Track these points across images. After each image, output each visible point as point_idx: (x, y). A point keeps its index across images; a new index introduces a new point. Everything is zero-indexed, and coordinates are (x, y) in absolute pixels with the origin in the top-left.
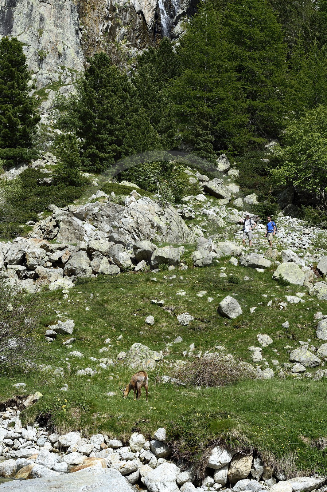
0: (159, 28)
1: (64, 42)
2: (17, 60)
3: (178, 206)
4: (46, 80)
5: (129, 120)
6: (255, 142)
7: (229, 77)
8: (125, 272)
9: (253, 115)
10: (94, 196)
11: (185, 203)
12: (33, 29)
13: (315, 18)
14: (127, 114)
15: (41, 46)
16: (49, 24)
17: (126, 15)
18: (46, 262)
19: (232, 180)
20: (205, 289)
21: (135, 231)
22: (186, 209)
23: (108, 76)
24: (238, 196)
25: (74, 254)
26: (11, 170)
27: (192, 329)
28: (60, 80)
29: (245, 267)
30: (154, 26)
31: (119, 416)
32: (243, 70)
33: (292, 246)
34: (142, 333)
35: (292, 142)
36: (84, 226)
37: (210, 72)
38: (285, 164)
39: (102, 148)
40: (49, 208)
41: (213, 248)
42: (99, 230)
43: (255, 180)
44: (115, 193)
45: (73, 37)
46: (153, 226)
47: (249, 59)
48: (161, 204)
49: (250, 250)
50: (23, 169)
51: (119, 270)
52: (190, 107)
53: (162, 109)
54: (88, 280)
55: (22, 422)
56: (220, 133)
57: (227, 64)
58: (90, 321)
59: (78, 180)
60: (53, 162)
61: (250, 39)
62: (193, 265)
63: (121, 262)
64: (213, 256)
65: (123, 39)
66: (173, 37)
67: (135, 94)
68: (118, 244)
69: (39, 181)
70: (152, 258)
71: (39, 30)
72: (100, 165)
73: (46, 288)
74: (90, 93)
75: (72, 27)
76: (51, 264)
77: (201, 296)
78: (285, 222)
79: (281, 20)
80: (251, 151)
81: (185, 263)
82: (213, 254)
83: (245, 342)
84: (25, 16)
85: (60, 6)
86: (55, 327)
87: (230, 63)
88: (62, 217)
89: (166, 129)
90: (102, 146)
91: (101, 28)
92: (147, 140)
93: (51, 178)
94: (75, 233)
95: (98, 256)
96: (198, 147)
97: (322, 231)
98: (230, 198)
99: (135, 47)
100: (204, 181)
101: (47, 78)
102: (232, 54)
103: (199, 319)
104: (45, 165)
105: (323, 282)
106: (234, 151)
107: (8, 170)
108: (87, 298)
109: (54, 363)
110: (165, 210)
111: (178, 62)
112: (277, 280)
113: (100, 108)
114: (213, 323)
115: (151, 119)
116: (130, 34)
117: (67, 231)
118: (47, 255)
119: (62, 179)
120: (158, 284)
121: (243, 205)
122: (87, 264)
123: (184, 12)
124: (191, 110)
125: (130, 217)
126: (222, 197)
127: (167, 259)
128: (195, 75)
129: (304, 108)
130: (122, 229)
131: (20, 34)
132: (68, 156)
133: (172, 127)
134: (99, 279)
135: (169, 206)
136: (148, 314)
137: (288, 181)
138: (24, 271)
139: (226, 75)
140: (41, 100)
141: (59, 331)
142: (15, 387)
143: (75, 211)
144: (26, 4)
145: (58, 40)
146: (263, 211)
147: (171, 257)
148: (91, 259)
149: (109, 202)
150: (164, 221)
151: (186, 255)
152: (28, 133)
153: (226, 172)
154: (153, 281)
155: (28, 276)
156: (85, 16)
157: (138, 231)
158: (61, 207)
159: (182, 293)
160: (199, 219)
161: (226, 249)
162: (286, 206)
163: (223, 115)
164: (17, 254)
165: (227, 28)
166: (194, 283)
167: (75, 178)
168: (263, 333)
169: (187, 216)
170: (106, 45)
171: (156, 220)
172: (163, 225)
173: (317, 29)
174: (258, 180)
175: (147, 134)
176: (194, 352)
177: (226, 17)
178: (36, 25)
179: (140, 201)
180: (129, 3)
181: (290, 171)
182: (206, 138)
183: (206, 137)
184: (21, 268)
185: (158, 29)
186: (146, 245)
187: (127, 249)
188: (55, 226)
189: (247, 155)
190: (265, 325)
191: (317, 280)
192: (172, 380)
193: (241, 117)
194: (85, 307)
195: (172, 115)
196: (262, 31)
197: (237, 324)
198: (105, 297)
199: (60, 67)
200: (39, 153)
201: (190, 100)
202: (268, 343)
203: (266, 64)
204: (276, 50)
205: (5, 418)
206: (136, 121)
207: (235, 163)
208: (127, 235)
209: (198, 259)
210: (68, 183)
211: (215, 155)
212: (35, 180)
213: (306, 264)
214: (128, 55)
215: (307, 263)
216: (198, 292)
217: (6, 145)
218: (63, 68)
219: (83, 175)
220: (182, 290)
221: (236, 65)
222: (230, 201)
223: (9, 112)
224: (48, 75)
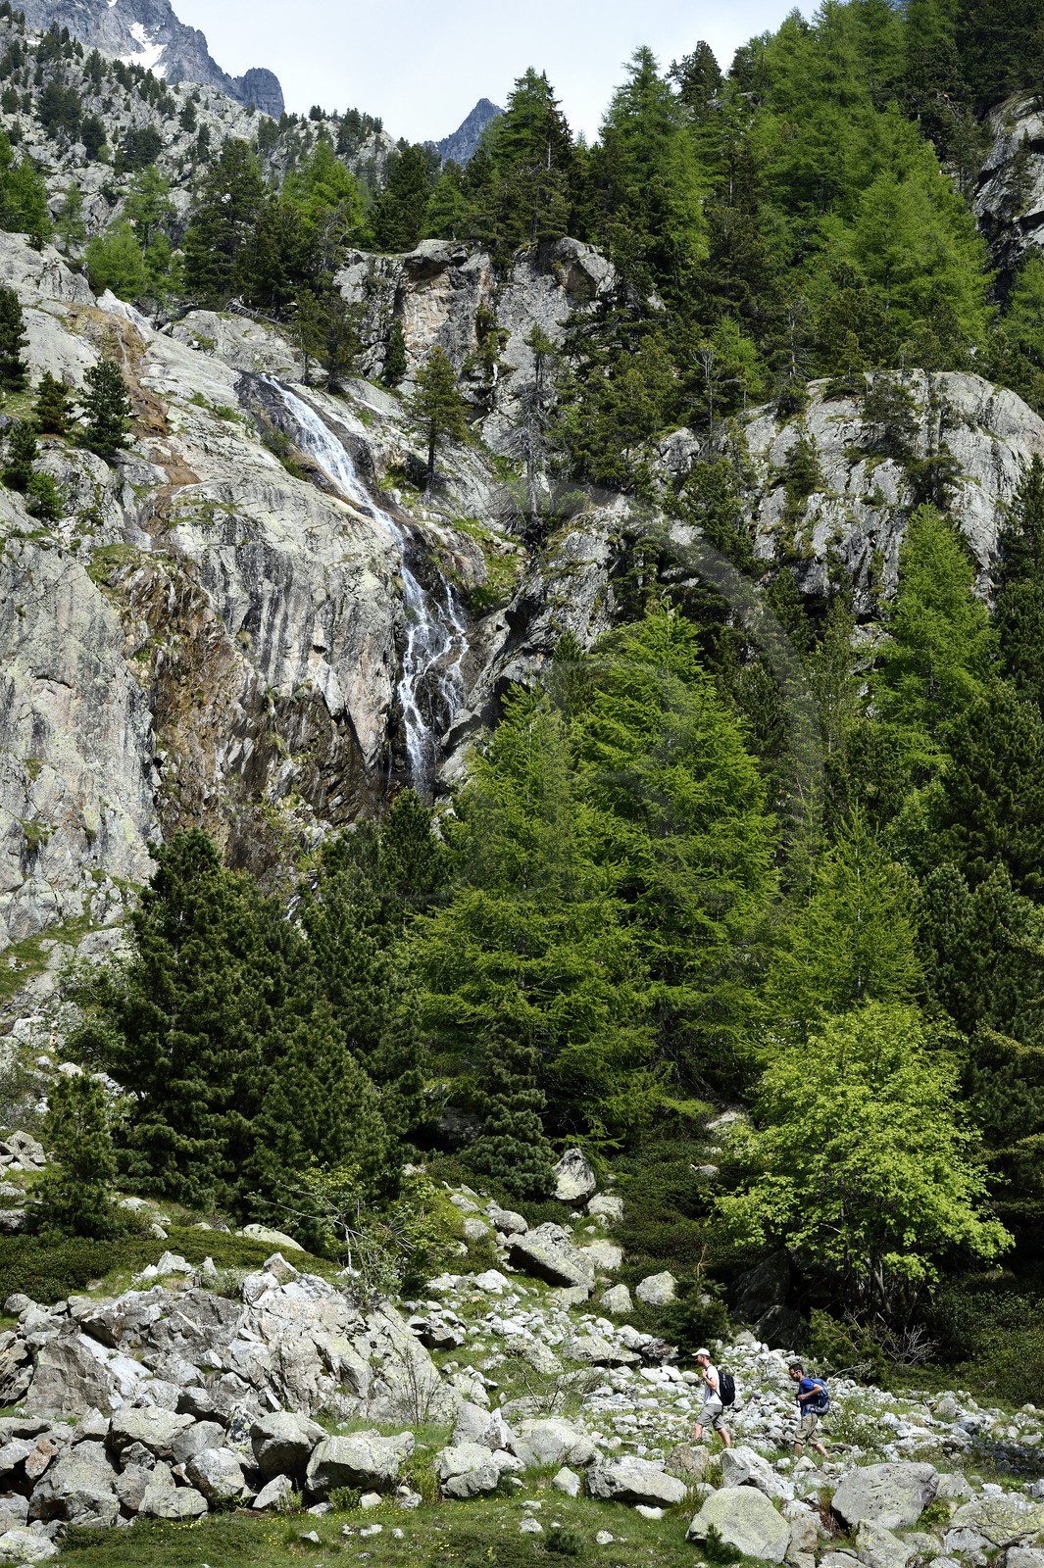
0: (400, 762)
1: (106, 799)
3: (412, 1305)
4: (44, 912)
5: (282, 1036)
6: (674, 1112)
7: (597, 911)
8: (221, 1512)
9: (669, 1027)
10: (151, 1271)
11: (436, 1296)
12: (11, 756)
13: (865, 742)
14: (277, 1018)
15: (33, 810)
16: (62, 743)
17: (299, 723)
19: (599, 1227)
21: (271, 1381)
22: (436, 1316)
23: (211, 900)
24: (615, 1277)
25: (66, 1450)
28: (88, 913)
29: (603, 1500)
30: (384, 756)
32: (641, 892)
33: (761, 1435)
35: (785, 1112)
36: (112, 1364)
37: (538, 897)
38: (762, 1181)
39: (184, 1122)
40: (7, 1306)
41: (504, 1440)
42: (158, 1377)
43: (671, 1231)
44: (217, 1261)
45: (134, 783)
46: (328, 1368)
47: (659, 861)
48: (357, 1299)
49: (624, 1446)
51: (205, 1507)
52: (476, 1002)
53: (386, 1006)
54: (100, 1535)
56: (565, 1084)
57: (589, 872)
59: (105, 1219)
60: (32, 1160)
61: (662, 798)
62: (439, 1493)
63: (210, 1479)
64: (503, 1463)
65: (288, 793)
66: (439, 789)
67: (305, 960)
68: (205, 1423)
70: (311, 1469)
71: (28, 761)
72: (178, 1174)
74: (155, 950)
75: (132, 754)
78: (748, 1360)
79: (762, 745)
80: (663, 1142)
81: (414, 1486)
82: (503, 1459)
85: (98, 690)
87: (600, 871)
88: (44, 1335)
89: (396, 1066)
90: (187, 1114)
91: (220, 758)
92: (335, 1100)
93: (20, 1212)
94: (83, 1385)
95: (140, 1460)
96: (496, 1124)
97: (860, 1391)
98: (592, 1284)
99: (323, 818)
100: (512, 1231)
101: (48, 906)
102: (608, 843)
104: (6, 1169)
105: (849, 1550)
106: (609, 1138)
110: (369, 1318)
111: (445, 866)
112: (700, 1544)
113: (183, 996)
115: (350, 1035)
116: (311, 781)
117: (60, 1379)
119: (56, 1215)
120: (324, 1553)
121: (630, 1307)
122: (106, 1484)
123: (475, 716)
124: (479, 1009)
125: (258, 1338)
126: (566, 1283)
127: (359, 1472)
128: (491, 903)
129: (820, 1009)
130: (231, 1375)
132: (77, 1143)
133: (414, 1062)
134: (136, 1534)
135: (381, 1306)
137: (769, 1235)
139: (586, 905)
140: (24, 974)
143: (86, 1316)
145: (86, 791)
146: (680, 1325)
147: (369, 1466)
148: (119, 1469)
149: (196, 1291)
150: (362, 1353)
151: (418, 1461)
153: (581, 1203)
154: (306, 1541)
156: (174, 723)
157: (280, 1384)
158: (46, 1303)
160: (478, 1347)
161: (544, 1443)
162: (764, 1311)
163: (577, 1023)
165: (594, 764)
166: (436, 1550)
167: (96, 1211)
169: (438, 1336)
170: (233, 810)
171: (339, 1350)
172: (360, 1366)
173: (868, 773)
174: (681, 1231)
175: (337, 1081)
177: (595, 734)
178: (22, 747)
179: (291, 1287)
180: (309, 688)
181: (777, 1204)
182: (520, 1096)
183: (523, 1095)
185: (394, 764)
186: (290, 1426)
187: (233, 1437)
188: (22, 1364)
189: (649, 1152)
191: (828, 1547)
193: (632, 1034)
195: (416, 1023)
196: (699, 776)
199: (88, 874)
201: (478, 979)
203: (710, 874)
204: (741, 834)
206: (303, 1039)
207: (611, 1177)
208: (248, 1395)
209: (456, 1475)
210: (71, 1228)
211: (550, 1151)
213: (797, 1495)
214: (302, 841)
215: (802, 1491)
218: (98, 877)
219: (122, 1204)
221: (617, 877)
222: (591, 1294)
224: (50, 896)
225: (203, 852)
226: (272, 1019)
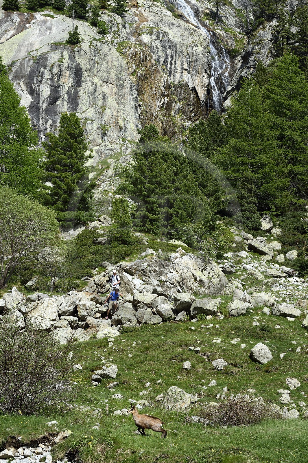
0: (211, 102)
1: (125, 117)
2: (75, 133)
3: (220, 261)
4: (108, 151)
5: (179, 185)
6: (296, 203)
7: (271, 144)
8: (166, 322)
9: (293, 178)
10: (144, 254)
11: (227, 259)
12: (96, 106)
14: (177, 179)
15: (104, 121)
16: (111, 101)
17: (181, 92)
18: (95, 313)
19: (275, 238)
20: (239, 336)
21: (179, 284)
22: (227, 264)
24: (280, 252)
26: (70, 231)
27: (226, 373)
28: (121, 151)
29: (277, 316)
30: (207, 101)
31: (140, 452)
32: (284, 138)
34: (180, 377)
36: (133, 281)
37: (253, 141)
39: (152, 210)
40: (103, 265)
41: (247, 299)
42: (147, 284)
43: (296, 238)
44: (163, 250)
45: (133, 112)
46: (196, 280)
47: (289, 129)
48: (204, 260)
49: (283, 300)
50: (80, 230)
51: (162, 320)
52: (236, 173)
53: (209, 175)
54: (132, 329)
55: (53, 457)
56: (263, 196)
57: (269, 133)
58: (133, 367)
59: (130, 239)
60: (108, 223)
61: (290, 110)
62: (229, 315)
63: (163, 312)
65: (178, 113)
66: (223, 110)
67: (185, 162)
68: (161, 296)
69: (95, 240)
70: (191, 309)
71: (102, 107)
72: (150, 226)
73: (95, 337)
74: (141, 161)
75: (132, 103)
76: (100, 315)
77: (235, 343)
80: (293, 212)
81: (222, 313)
82: (247, 305)
83: (275, 385)
84: (89, 95)
85: (121, 85)
86: (100, 372)
87: (272, 132)
89: (213, 192)
90: (152, 208)
91: (158, 104)
92: (195, 203)
93: (105, 238)
94: (125, 287)
95: (142, 308)
96: (243, 208)
98: (273, 254)
99: (189, 120)
100: (249, 239)
101: (110, 149)
102: (274, 124)
103: (232, 364)
104: (100, 226)
106: (276, 211)
107: (67, 232)
108: (131, 346)
109: (94, 404)
110: (207, 265)
111: (226, 133)
112: (306, 328)
113: (150, 174)
114: (246, 368)
115: (199, 184)
116: (185, 109)
118: (97, 307)
119: (115, 239)
120: (196, 333)
121: (284, 261)
122: (133, 315)
123: (233, 88)
124: (237, 175)
125: (175, 272)
126: (265, 254)
127: (205, 309)
128: (239, 143)
130: (168, 283)
131: (85, 111)
132: (121, 218)
133: (218, 191)
134: (142, 328)
135: (211, 262)
136: (186, 360)
138: (76, 321)
139: (268, 143)
140: (104, 169)
141: (103, 376)
142: (47, 425)
143: (125, 267)
144: (90, 84)
145: (119, 115)
146: (299, 265)
147: (208, 308)
148: (136, 310)
149: (157, 259)
150: (206, 275)
151: (223, 306)
152: (85, 198)
153: (269, 231)
154: (191, 329)
155: (80, 326)
156: (144, 94)
157: (182, 285)
158: (114, 264)
159: (217, 340)
160: (239, 273)
161: (259, 300)
163: (266, 179)
164: (70, 306)
165: (269, 100)
166: (229, 331)
167: (127, 237)
168: (292, 377)
169: (228, 270)
170: (162, 119)
171: (199, 274)
172: (205, 279)
174: (299, 238)
175: (196, 197)
176: (226, 394)
177: (269, 91)
178: (100, 103)
179: (184, 257)
180: (184, 81)
183: (251, 200)
184: (73, 318)
185: (210, 103)
186: (185, 297)
187: (169, 300)
188: (107, 281)
189: (289, 215)
190: (294, 369)
192: (201, 420)
193: (283, 180)
194: (128, 354)
195: (219, 179)
196: (301, 103)
197: (268, 369)
198: (147, 345)
199: (121, 140)
200: (95, 216)
201: (236, 166)
202: (296, 386)
203: (305, 132)
205: (38, 454)
206: (185, 185)
207: (278, 223)
208: (173, 289)
209: (234, 310)
210: (120, 242)
211: (259, 216)
212: (91, 240)
214: (183, 127)
216: (232, 339)
217: (66, 209)
218: (124, 140)
219: (134, 235)
220: (217, 338)
221: (277, 134)
222: (272, 257)
223: (68, 179)
224: (110, 147)
225: (153, 131)
226: (176, 180)
